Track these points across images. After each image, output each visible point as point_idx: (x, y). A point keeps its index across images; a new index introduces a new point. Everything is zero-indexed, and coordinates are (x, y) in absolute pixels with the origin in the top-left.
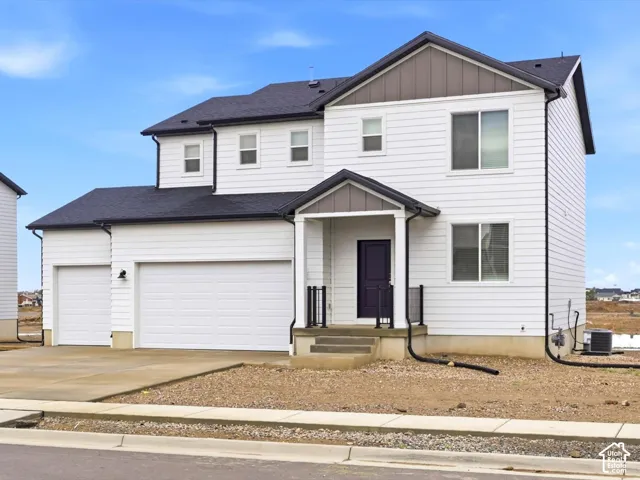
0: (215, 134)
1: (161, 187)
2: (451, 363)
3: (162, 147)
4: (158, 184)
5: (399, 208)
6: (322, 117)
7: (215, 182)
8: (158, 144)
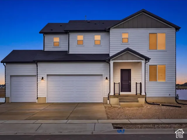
0: (69, 34)
1: (45, 50)
2: (161, 105)
3: (45, 37)
4: (44, 49)
5: (143, 60)
6: (109, 32)
7: (69, 50)
8: (44, 37)
